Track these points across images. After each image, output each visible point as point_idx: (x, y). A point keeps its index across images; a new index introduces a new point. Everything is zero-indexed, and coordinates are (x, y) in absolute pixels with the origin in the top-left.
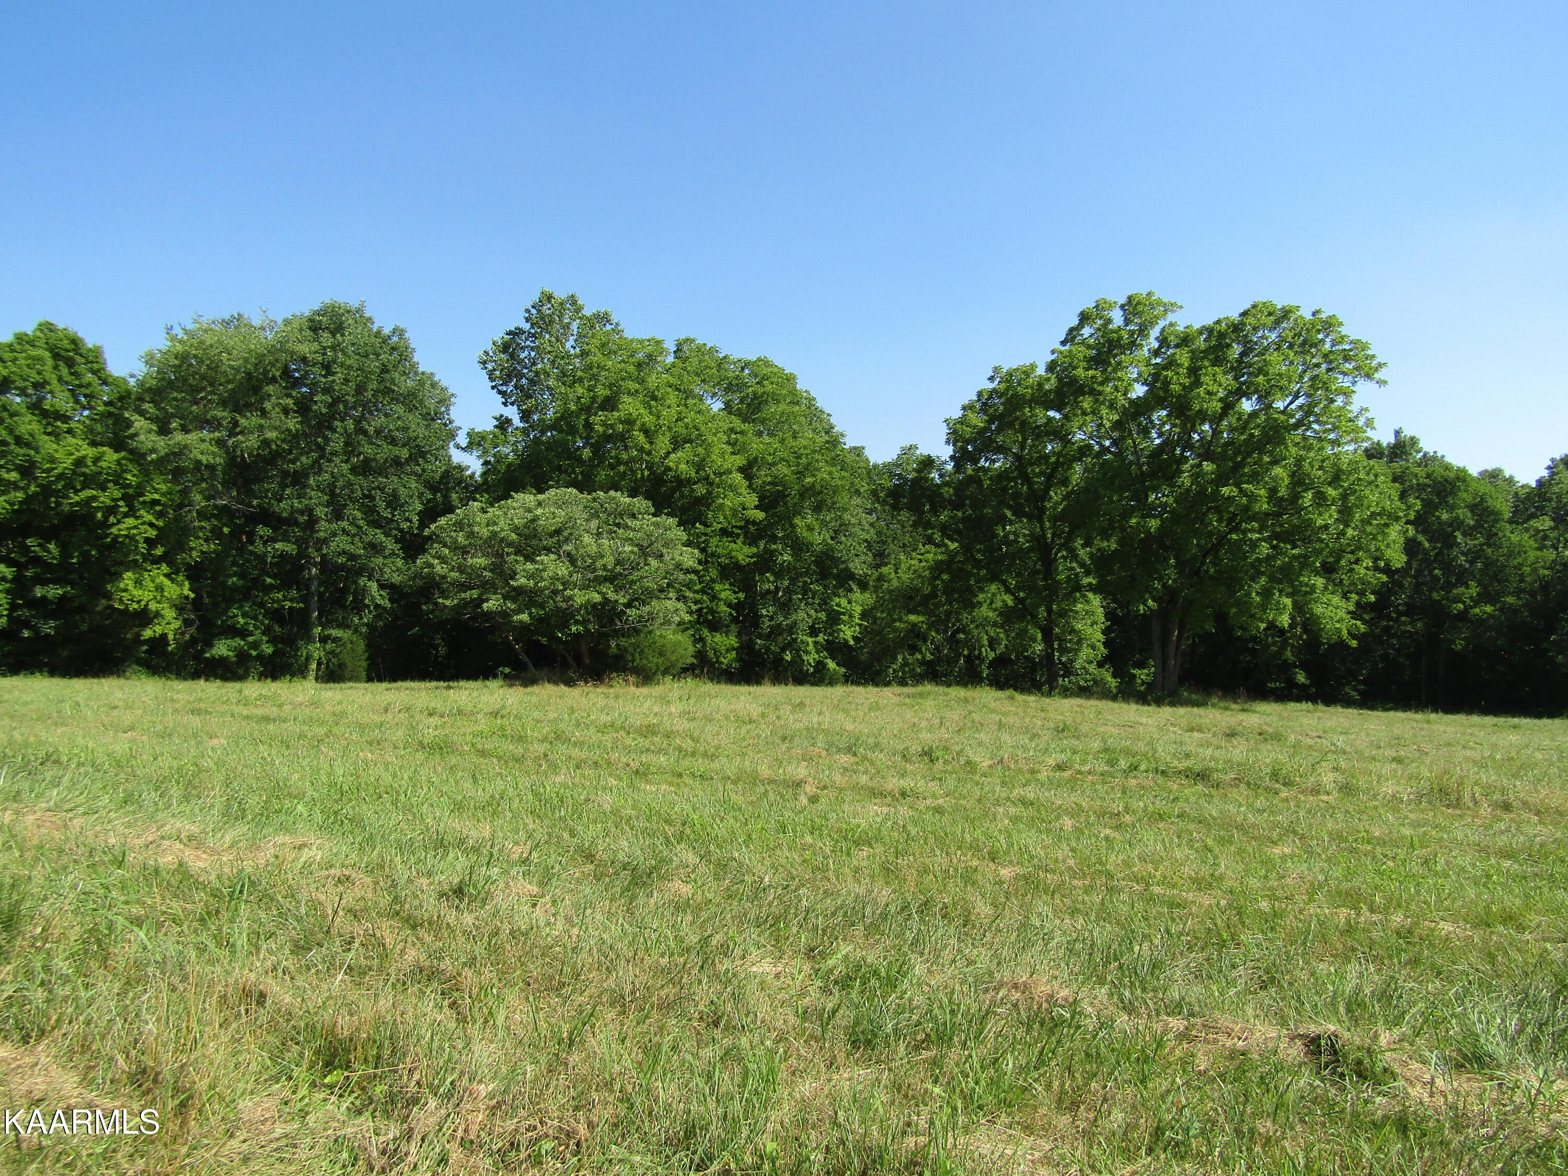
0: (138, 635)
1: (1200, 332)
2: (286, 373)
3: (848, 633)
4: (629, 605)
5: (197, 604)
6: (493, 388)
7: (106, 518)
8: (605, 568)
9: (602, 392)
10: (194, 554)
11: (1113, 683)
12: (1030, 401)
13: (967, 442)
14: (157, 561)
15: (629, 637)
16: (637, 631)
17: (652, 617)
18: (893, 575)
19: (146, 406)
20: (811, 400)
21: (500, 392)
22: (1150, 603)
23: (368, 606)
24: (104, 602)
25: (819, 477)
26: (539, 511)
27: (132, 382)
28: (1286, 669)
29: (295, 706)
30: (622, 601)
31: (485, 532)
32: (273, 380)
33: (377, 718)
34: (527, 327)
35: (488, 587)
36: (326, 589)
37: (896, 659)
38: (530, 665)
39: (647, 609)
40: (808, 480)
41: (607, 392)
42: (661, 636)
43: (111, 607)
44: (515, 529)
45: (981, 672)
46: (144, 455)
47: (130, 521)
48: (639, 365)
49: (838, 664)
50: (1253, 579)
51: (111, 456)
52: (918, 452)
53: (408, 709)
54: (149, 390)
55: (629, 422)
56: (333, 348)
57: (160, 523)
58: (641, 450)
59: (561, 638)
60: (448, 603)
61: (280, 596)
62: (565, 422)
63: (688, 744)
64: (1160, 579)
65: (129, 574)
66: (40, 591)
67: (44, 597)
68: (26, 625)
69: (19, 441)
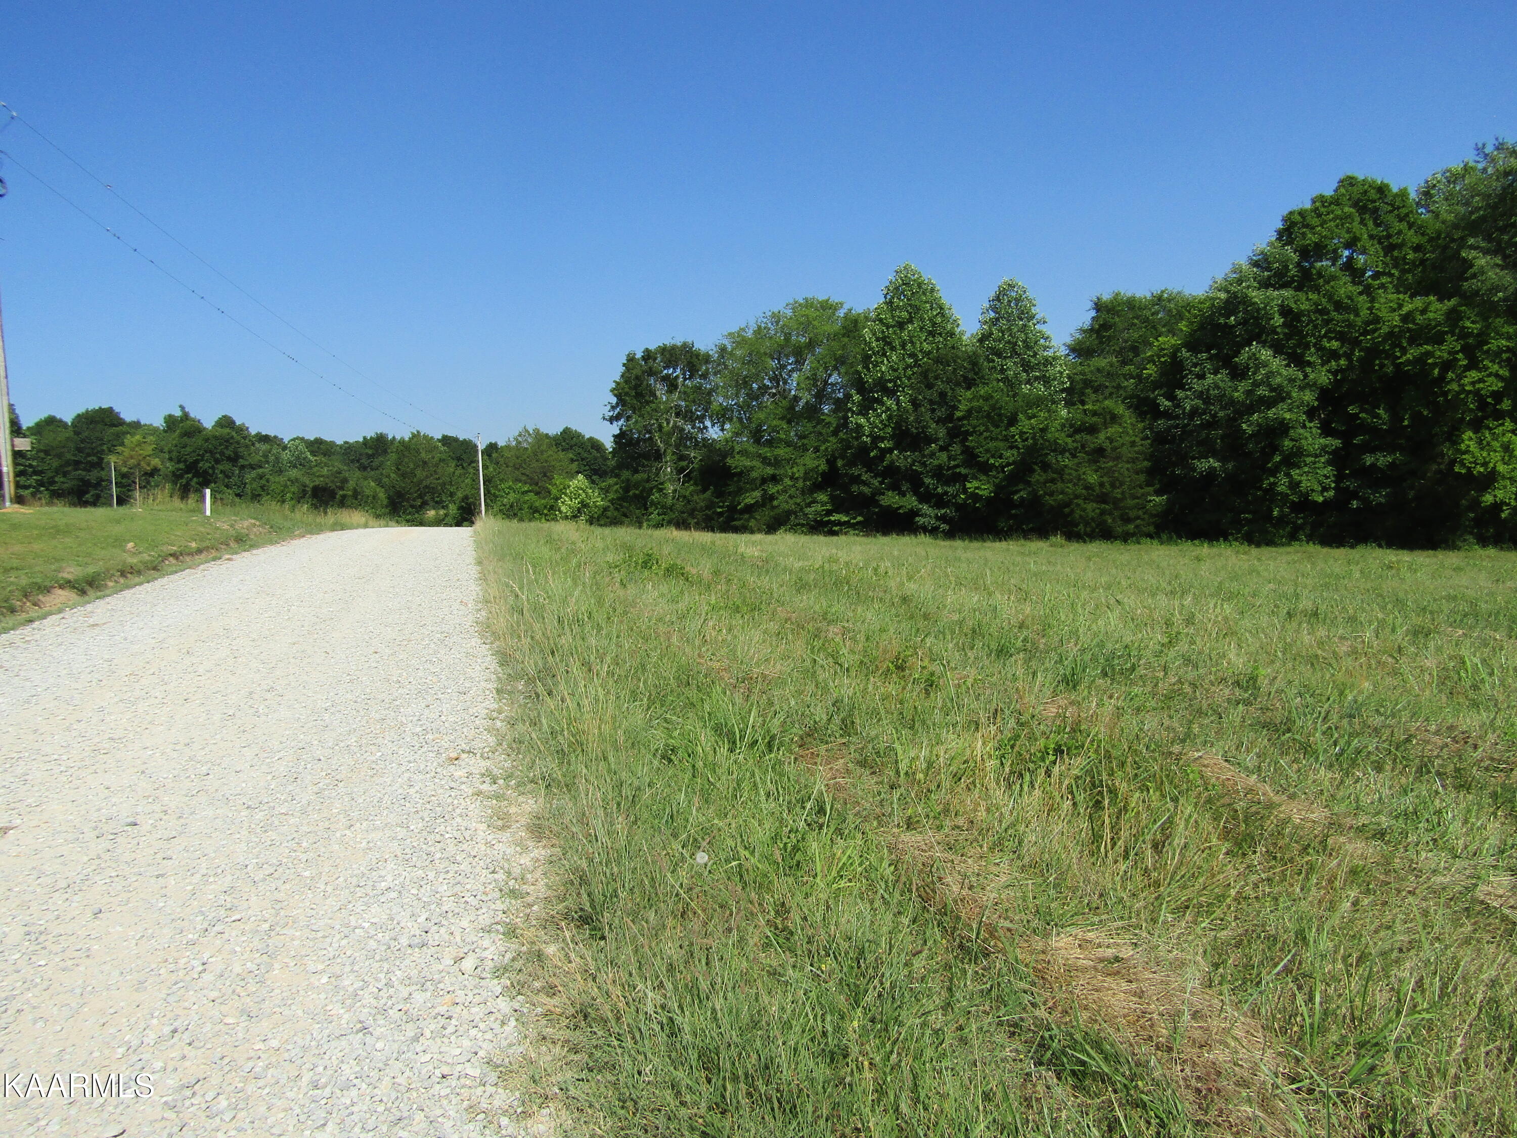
0: (1477, 501)
7: (1444, 372)
14: (1503, 416)
43: (1452, 471)
47: (1473, 375)
57: (1507, 373)
65: (1469, 434)
66: (1369, 460)
67: (1373, 465)
68: (1354, 495)
69: (1339, 306)
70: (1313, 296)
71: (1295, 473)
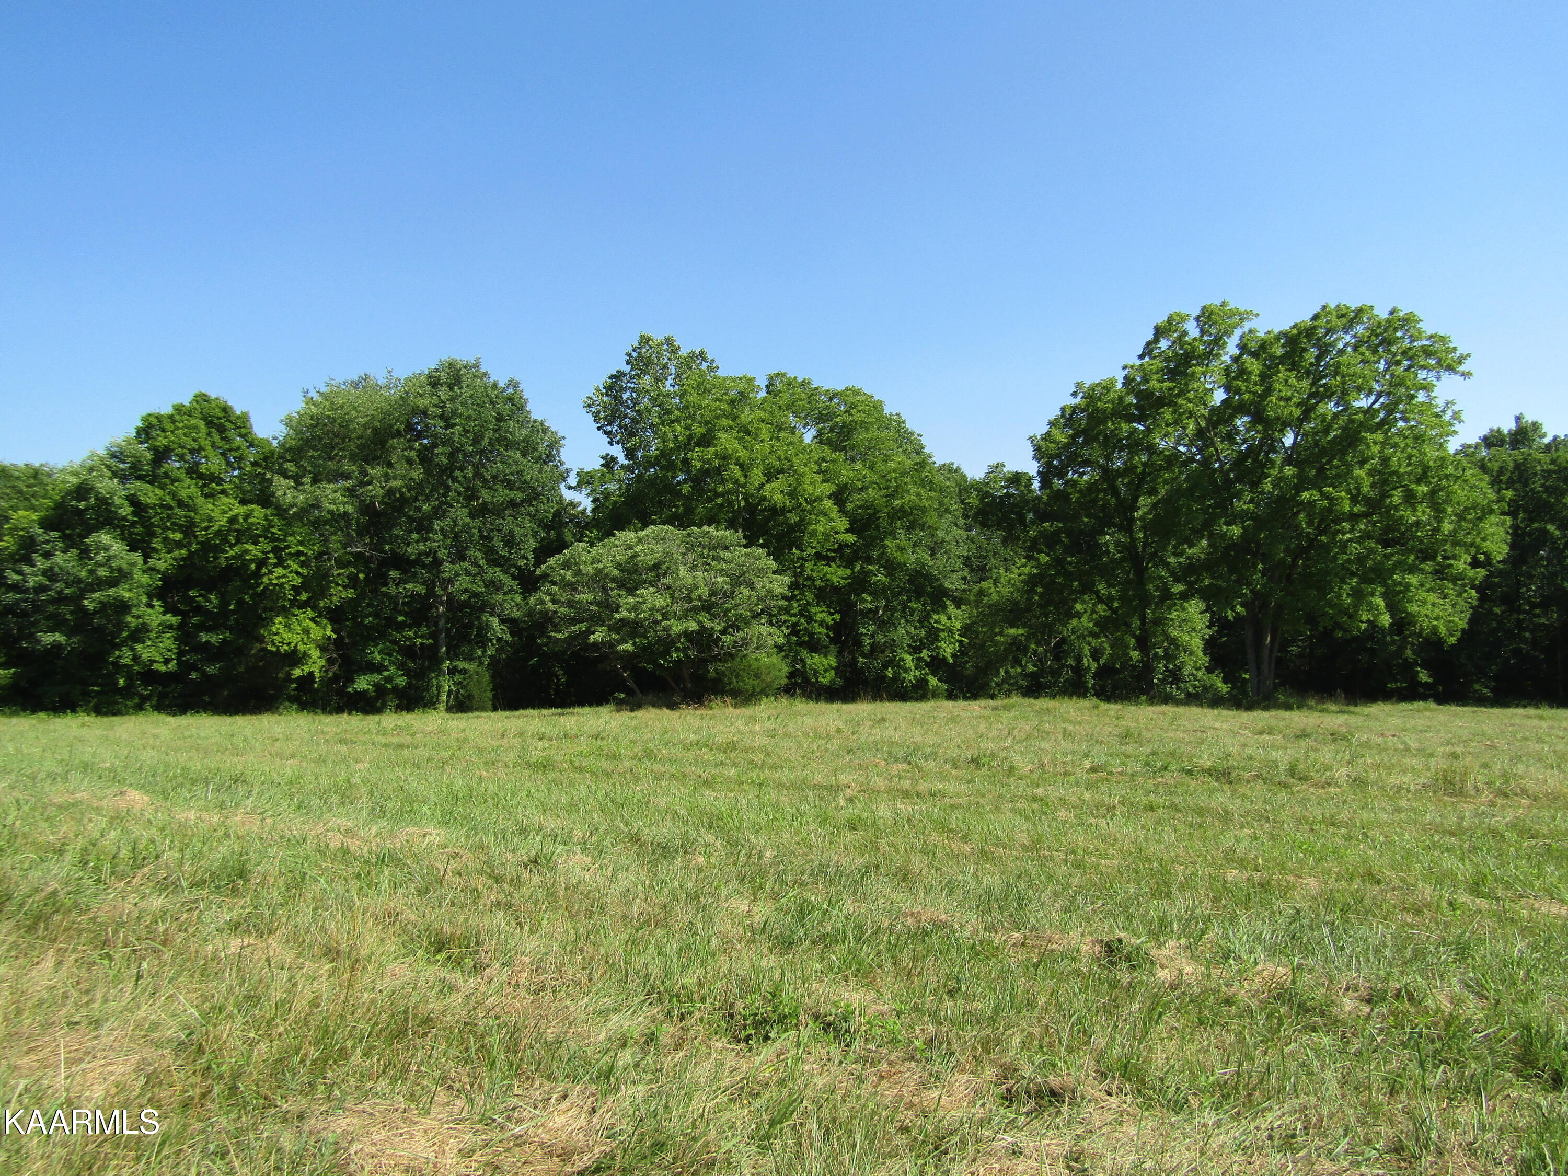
0: (289, 674)
1: (1278, 338)
2: (410, 427)
3: (948, 649)
4: (724, 632)
5: (338, 643)
6: (599, 429)
7: (259, 567)
8: (700, 598)
9: (698, 430)
10: (334, 598)
11: (1224, 688)
12: (1113, 415)
13: (1052, 457)
14: (303, 606)
15: (726, 661)
16: (732, 656)
17: (745, 642)
18: (992, 590)
19: (288, 465)
20: (900, 422)
21: (605, 432)
22: (1239, 608)
23: (491, 640)
24: (258, 645)
25: (907, 500)
26: (639, 548)
27: (275, 443)
28: (1408, 668)
29: (426, 734)
30: (718, 628)
31: (589, 569)
32: (399, 434)
33: (495, 743)
34: (627, 369)
35: (595, 620)
36: (453, 625)
37: (998, 672)
38: (637, 691)
39: (740, 634)
40: (898, 502)
41: (703, 430)
42: (756, 659)
43: (265, 649)
44: (618, 566)
45: (1086, 682)
46: (286, 511)
47: (279, 571)
48: (732, 402)
49: (939, 680)
50: (1343, 581)
51: (258, 513)
52: (1005, 470)
53: (521, 734)
54: (290, 450)
55: (725, 457)
56: (452, 400)
57: (304, 571)
58: (736, 482)
59: (663, 666)
60: (559, 636)
61: (411, 634)
62: (664, 460)
63: (758, 758)
64: (1249, 584)
65: (279, 619)
66: (204, 637)
67: (208, 642)
68: (194, 668)
69: (181, 504)
70: (158, 492)
71: (138, 647)
